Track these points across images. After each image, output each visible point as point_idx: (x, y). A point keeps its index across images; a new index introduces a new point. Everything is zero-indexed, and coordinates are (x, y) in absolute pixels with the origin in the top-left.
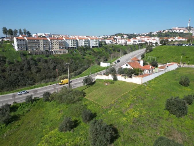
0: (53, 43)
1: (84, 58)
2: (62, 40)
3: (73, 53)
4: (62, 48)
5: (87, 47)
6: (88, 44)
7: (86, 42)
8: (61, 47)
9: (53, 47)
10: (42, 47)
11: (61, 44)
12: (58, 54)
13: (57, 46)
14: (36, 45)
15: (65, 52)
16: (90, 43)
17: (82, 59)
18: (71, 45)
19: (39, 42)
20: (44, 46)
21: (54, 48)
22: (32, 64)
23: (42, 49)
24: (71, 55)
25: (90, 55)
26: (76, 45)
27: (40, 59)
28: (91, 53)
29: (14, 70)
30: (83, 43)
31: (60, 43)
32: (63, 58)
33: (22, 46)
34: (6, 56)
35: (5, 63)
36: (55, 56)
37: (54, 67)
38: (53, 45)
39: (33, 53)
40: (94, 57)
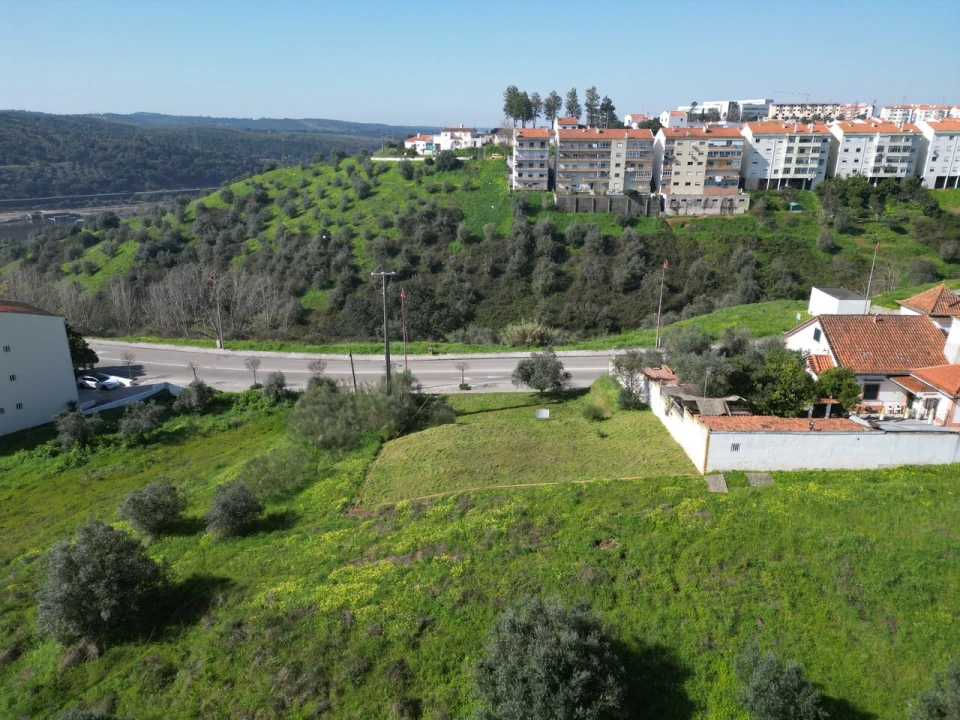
0: (678, 158)
1: (834, 250)
2: (729, 143)
3: (782, 211)
4: (725, 183)
5: (898, 179)
6: (905, 165)
7: (894, 149)
8: (718, 179)
9: (674, 179)
10: (617, 175)
11: (721, 163)
12: (691, 212)
13: (698, 174)
14: (592, 165)
15: (731, 208)
16: (930, 156)
17: (823, 256)
18: (781, 166)
19: (609, 153)
20: (630, 169)
21: (676, 184)
22: (541, 254)
23: (616, 186)
24: (761, 224)
25: (893, 235)
26: (815, 165)
27: (584, 235)
28: (906, 219)
29: (471, 271)
30: (875, 154)
31: (718, 157)
32: (703, 238)
33: (536, 168)
34: (465, 209)
35: (454, 239)
36: (669, 221)
37: (634, 277)
38: (674, 168)
39: (568, 201)
40: (920, 247)
